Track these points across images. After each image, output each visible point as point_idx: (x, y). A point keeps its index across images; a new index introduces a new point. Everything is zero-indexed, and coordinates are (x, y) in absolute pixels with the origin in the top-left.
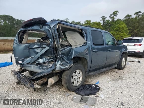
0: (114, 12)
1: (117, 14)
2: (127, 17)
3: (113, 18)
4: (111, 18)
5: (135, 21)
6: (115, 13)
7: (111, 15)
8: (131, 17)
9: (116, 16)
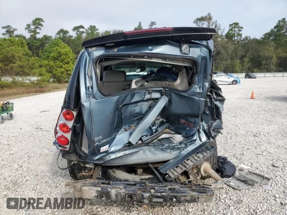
0: (34, 19)
1: (42, 25)
2: (61, 34)
3: (35, 32)
4: (30, 33)
5: (77, 42)
6: (38, 22)
7: (29, 26)
8: (67, 34)
9: (40, 29)
